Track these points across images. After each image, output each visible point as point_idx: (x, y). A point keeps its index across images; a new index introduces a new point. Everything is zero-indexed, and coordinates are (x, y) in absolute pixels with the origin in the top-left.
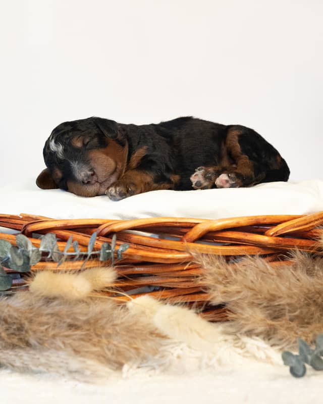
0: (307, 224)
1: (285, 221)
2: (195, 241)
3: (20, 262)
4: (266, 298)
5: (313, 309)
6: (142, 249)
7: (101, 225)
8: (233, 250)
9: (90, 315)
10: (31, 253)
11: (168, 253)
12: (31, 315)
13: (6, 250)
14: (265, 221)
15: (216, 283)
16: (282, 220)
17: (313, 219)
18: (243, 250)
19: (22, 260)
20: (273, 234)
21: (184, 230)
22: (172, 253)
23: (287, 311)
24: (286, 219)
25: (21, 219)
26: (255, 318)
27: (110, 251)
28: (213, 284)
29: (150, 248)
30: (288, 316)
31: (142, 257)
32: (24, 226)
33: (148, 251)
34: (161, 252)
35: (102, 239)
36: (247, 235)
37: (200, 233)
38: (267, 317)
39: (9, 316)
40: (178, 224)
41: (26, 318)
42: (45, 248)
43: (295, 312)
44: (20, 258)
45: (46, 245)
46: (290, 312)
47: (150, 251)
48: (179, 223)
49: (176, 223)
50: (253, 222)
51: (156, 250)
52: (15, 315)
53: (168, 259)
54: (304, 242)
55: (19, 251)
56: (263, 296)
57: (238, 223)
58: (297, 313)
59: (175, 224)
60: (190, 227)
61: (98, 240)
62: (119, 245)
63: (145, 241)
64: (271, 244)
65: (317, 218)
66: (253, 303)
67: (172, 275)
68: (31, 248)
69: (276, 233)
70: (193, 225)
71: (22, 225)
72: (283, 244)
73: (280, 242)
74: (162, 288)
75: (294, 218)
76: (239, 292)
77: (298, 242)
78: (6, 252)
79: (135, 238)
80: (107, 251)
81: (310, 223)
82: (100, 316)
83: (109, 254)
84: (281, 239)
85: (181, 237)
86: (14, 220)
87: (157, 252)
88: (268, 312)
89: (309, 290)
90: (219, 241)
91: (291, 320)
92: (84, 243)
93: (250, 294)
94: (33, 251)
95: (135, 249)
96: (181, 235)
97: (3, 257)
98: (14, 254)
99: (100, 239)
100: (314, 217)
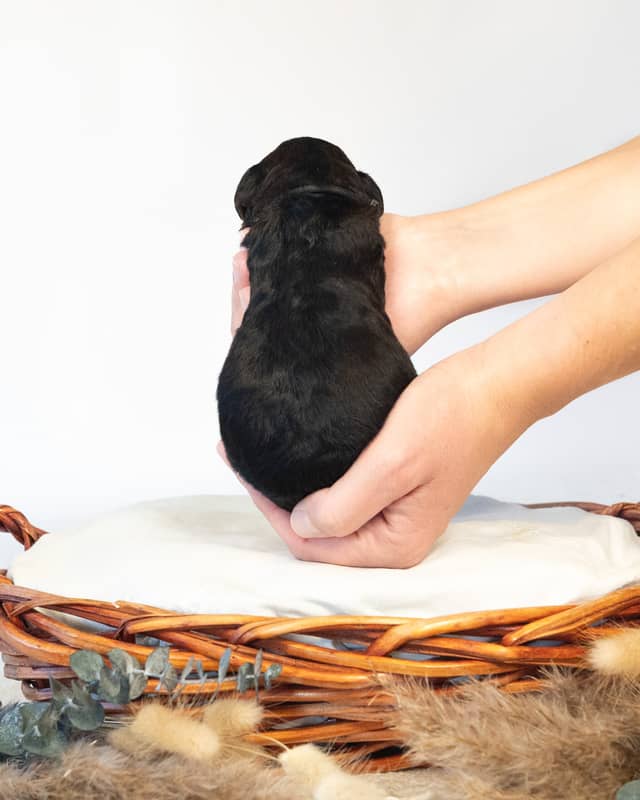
0: (573, 623)
1: (536, 619)
2: (387, 655)
3: (114, 691)
4: (494, 757)
5: (570, 773)
6: (305, 667)
7: (241, 626)
8: (449, 668)
9: (220, 781)
10: (131, 678)
11: (345, 673)
12: (132, 780)
13: (95, 669)
14: (502, 621)
15: (417, 729)
16: (531, 616)
17: (584, 614)
18: (465, 668)
19: (119, 687)
20: (517, 641)
21: (373, 635)
22: (352, 673)
23: (526, 778)
24: (539, 614)
25: (118, 610)
26: (476, 791)
27: (253, 676)
28: (412, 731)
29: (316, 665)
30: (528, 785)
31: (305, 679)
32: (122, 622)
33: (313, 670)
34: (334, 672)
35: (242, 649)
36: (471, 645)
37: (395, 643)
38: (495, 786)
39: (98, 779)
40: (361, 627)
41: (125, 786)
42: (152, 670)
43: (539, 779)
44: (115, 683)
45: (154, 666)
46: (530, 779)
47: (319, 670)
48: (363, 625)
49: (358, 625)
50: (482, 622)
51: (327, 667)
52: (108, 780)
53: (346, 683)
54: (566, 651)
55: (114, 673)
56: (490, 754)
57: (457, 625)
58: (543, 781)
59: (356, 627)
60: (383, 630)
61: (235, 651)
62: (269, 660)
63: (310, 651)
64: (510, 659)
65: (589, 612)
66: (474, 764)
67: (353, 703)
68: (131, 669)
69: (521, 639)
70: (385, 628)
71: (120, 619)
72: (531, 658)
73: (526, 655)
74: (340, 721)
75: (552, 612)
76: (450, 748)
77: (557, 652)
78: (93, 673)
79: (295, 647)
80: (248, 677)
81: (579, 620)
82: (235, 784)
83: (251, 680)
84: (527, 649)
85: (368, 644)
86: (106, 611)
87: (326, 671)
88: (498, 778)
89: (564, 744)
90: (427, 652)
91: (534, 791)
92: (214, 655)
93: (469, 750)
94: (135, 675)
95: (294, 666)
96: (367, 641)
97: (89, 680)
98: (105, 679)
99: (239, 650)
100: (586, 610)
